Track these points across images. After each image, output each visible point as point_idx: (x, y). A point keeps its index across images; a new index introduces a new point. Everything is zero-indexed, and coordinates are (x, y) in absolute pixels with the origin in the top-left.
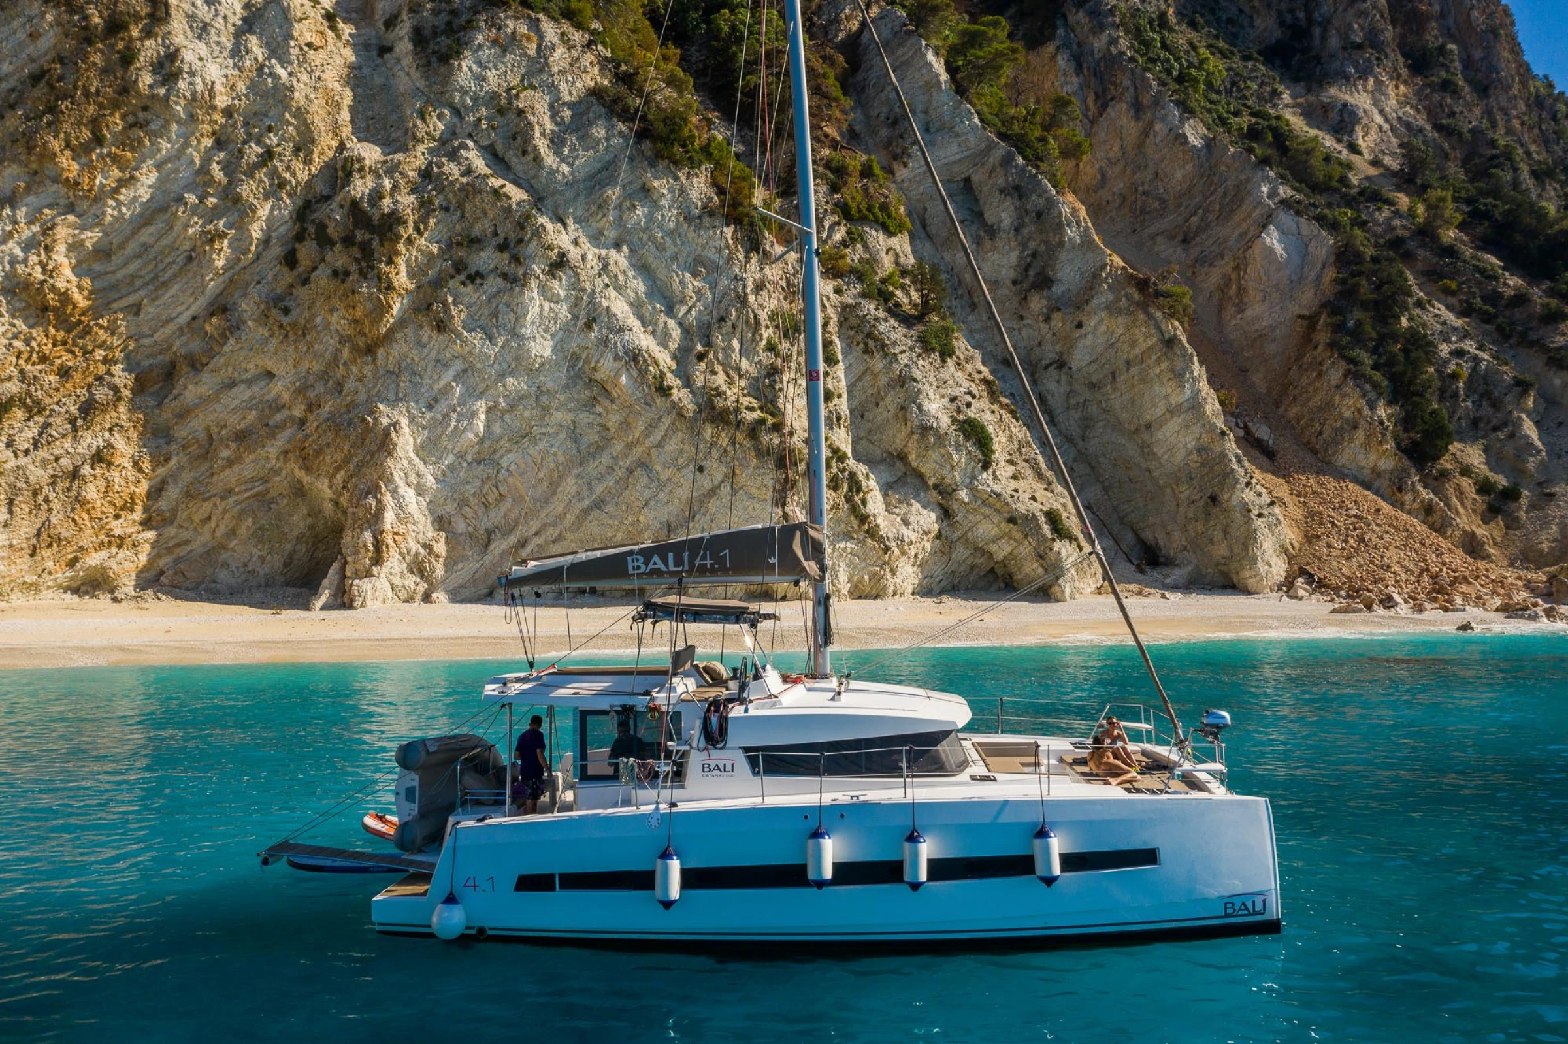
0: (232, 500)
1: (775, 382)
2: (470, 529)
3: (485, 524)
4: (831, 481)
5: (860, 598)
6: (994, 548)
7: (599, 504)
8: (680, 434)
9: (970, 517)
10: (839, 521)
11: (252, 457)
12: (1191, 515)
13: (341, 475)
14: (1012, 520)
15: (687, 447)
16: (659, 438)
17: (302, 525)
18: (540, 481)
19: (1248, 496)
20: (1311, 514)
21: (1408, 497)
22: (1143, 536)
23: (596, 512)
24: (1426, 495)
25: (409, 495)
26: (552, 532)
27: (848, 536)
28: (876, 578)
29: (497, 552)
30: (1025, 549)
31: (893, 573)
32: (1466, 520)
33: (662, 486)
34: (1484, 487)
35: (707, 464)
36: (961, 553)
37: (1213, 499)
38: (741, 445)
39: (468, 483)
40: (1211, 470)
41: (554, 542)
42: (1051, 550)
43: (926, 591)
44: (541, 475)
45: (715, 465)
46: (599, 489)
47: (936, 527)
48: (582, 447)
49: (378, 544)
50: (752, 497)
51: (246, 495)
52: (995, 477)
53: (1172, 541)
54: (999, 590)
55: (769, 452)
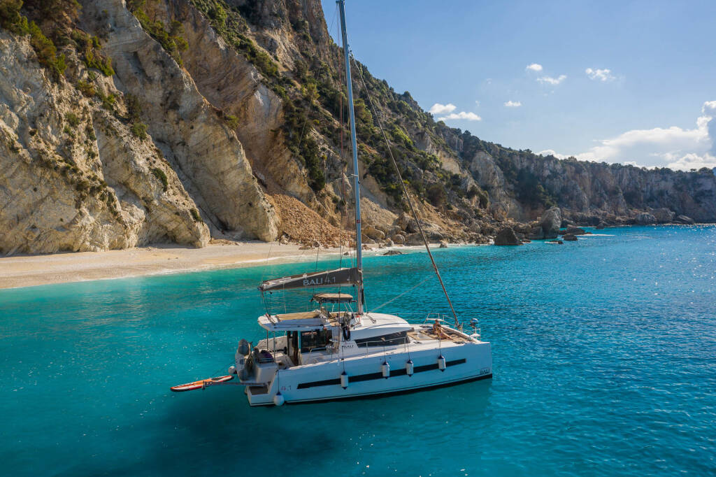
1: (71, 148)
4: (101, 196)
5: (113, 249)
6: (168, 225)
8: (23, 172)
9: (158, 212)
10: (104, 215)
12: (241, 210)
14: (177, 214)
15: (27, 178)
16: (11, 173)
19: (264, 204)
20: (283, 210)
21: (313, 204)
22: (220, 218)
24: (319, 203)
27: (108, 221)
28: (121, 240)
30: (183, 226)
31: (128, 237)
32: (330, 213)
33: (13, 198)
34: (335, 201)
35: (38, 187)
36: (154, 228)
37: (250, 204)
40: (249, 193)
42: (194, 226)
43: (140, 245)
45: (43, 188)
47: (144, 217)
50: (64, 204)
52: (169, 195)
53: (234, 221)
54: (169, 243)
55: (72, 182)
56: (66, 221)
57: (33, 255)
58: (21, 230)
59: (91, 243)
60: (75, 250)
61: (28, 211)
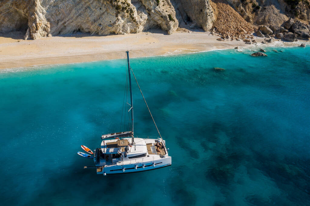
0: (2, 14)
2: (54, 20)
3: (57, 19)
4: (127, 11)
5: (132, 33)
6: (158, 22)
7: (80, 15)
8: (96, 2)
9: (154, 15)
10: (128, 19)
11: (5, 5)
12: (197, 13)
13: (25, 10)
14: (162, 17)
15: (97, 4)
16: (92, 2)
17: (18, 18)
18: (68, 10)
19: (208, 11)
20: (220, 13)
21: (239, 9)
22: (188, 15)
23: (79, 17)
24: (242, 8)
25: (41, 14)
26: (71, 21)
27: (130, 22)
28: (135, 29)
29: (60, 24)
30: (164, 23)
31: (138, 28)
32: (248, 14)
33: (93, 12)
34: (254, 6)
35: (102, 8)
36: (152, 22)
37: (201, 10)
38: (109, 4)
39: (53, 11)
40: (202, 4)
41: (71, 22)
42: (169, 23)
43: (144, 31)
44: (67, 9)
45: (104, 8)
46: (80, 12)
47: (147, 18)
48: (76, 3)
49: (36, 26)
50: (111, 15)
51: (5, 13)
52: (159, 7)
53: (193, 18)
54: (159, 29)
55: (114, 6)
56: (112, 22)
57: (100, 36)
58: (96, 25)
59: (123, 31)
60: (116, 33)
61: (98, 18)
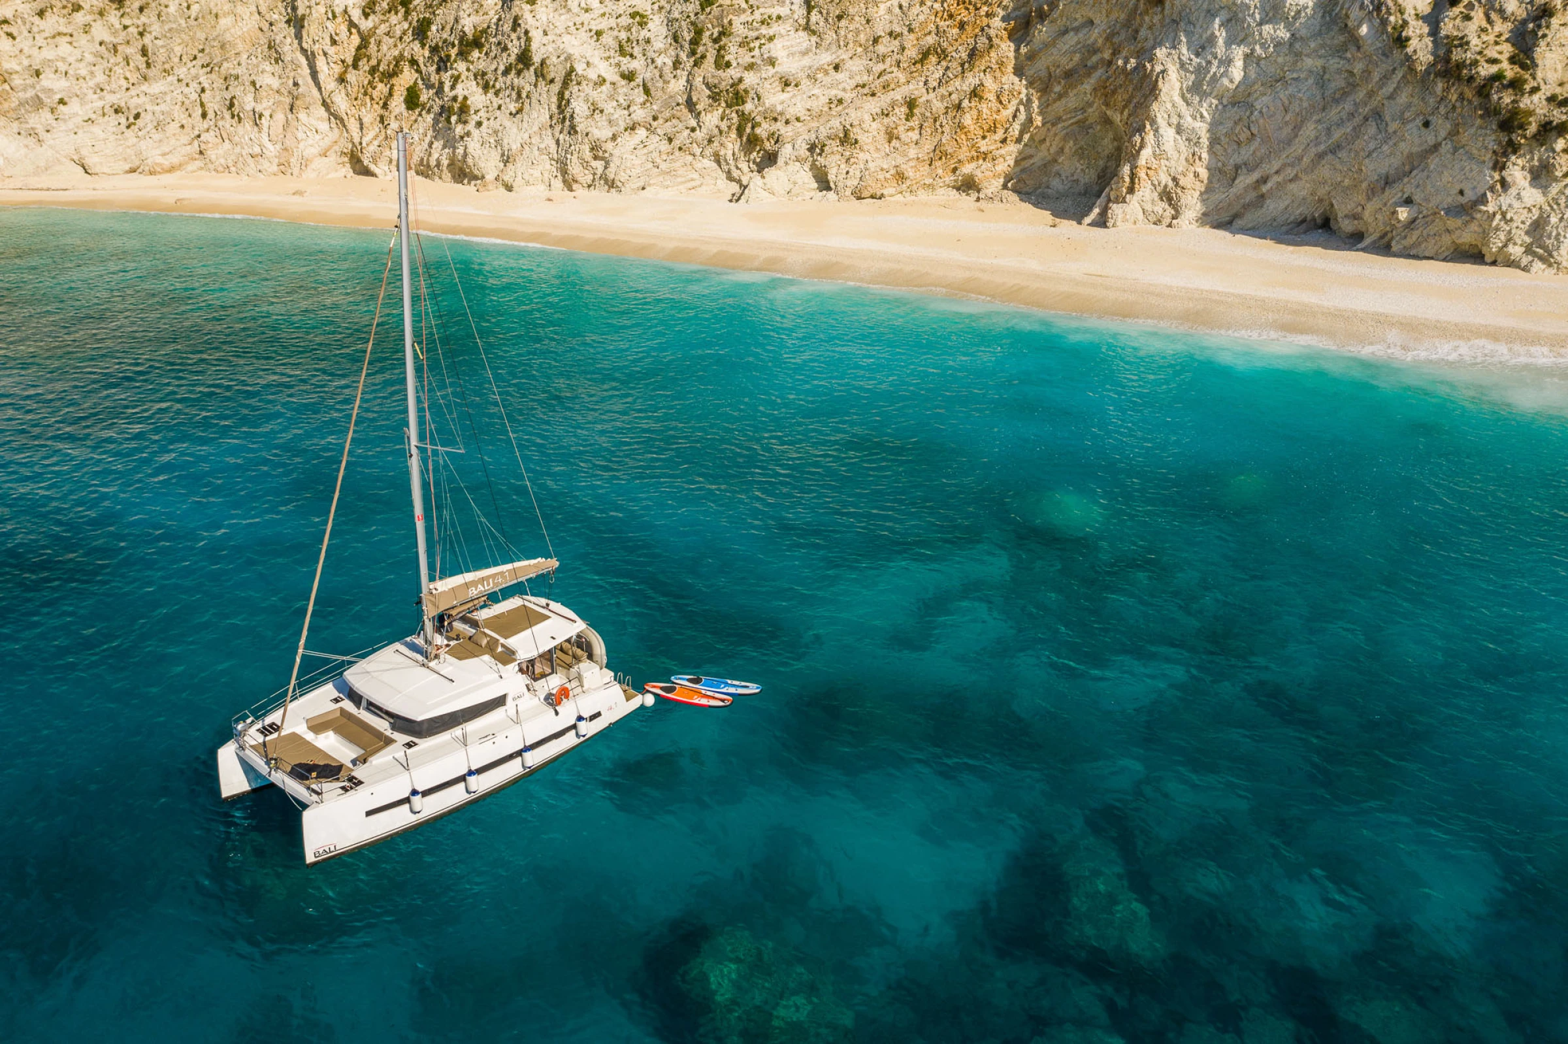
0: (1060, 126)
2: (1220, 164)
3: (1236, 159)
7: (1335, 149)
8: (1410, 88)
11: (1075, 91)
15: (1415, 101)
16: (1391, 90)
17: (1110, 147)
18: (1287, 123)
23: (1330, 156)
25: (1168, 134)
26: (1290, 172)
29: (1242, 186)
33: (1387, 138)
35: (1433, 119)
38: (1470, 102)
39: (1221, 123)
41: (1291, 181)
44: (1287, 118)
46: (1337, 135)
48: (1327, 93)
49: (1133, 176)
50: (1471, 157)
51: (1070, 122)
55: (1497, 112)
56: (1470, 195)
58: (1385, 204)
59: (1528, 250)
60: (1488, 259)
61: (1407, 168)
